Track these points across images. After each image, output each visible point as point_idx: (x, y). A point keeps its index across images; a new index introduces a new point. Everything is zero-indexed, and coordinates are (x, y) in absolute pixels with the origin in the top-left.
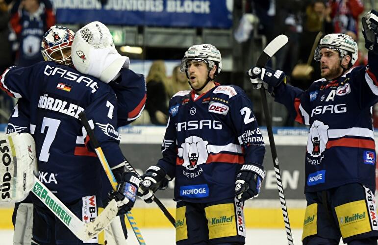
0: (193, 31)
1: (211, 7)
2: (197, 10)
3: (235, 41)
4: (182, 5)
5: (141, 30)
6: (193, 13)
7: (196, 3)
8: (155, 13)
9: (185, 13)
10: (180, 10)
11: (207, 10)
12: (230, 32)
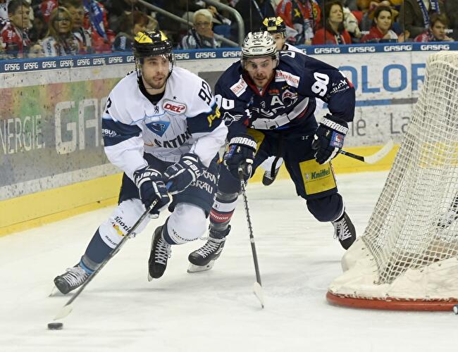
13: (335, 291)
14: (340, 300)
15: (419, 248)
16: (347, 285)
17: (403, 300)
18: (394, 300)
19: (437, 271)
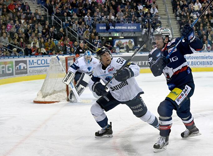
0: (133, 33)
1: (137, 28)
2: (134, 28)
3: (142, 34)
4: (131, 27)
5: (122, 33)
6: (133, 29)
7: (134, 27)
8: (125, 29)
9: (131, 29)
10: (130, 28)
11: (136, 28)
12: (141, 33)
13: (35, 100)
14: (36, 102)
15: (50, 92)
16: (37, 99)
17: (47, 102)
18: (45, 102)
19: (53, 96)
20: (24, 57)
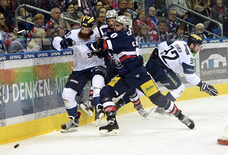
20: (221, 41)
